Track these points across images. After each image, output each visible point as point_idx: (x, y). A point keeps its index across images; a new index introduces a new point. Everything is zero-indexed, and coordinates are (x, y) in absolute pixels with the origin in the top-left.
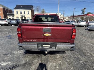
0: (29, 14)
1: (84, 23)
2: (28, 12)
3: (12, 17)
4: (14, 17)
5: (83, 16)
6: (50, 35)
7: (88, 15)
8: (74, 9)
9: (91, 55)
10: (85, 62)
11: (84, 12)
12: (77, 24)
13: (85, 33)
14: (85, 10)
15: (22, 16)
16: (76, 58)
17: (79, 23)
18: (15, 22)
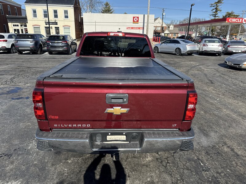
0: (66, 17)
1: (215, 46)
2: (66, 12)
3: (21, 26)
4: (26, 26)
5: (214, 24)
6: (125, 110)
7: (229, 21)
8: (192, 5)
9: (232, 150)
10: (215, 175)
11: (216, 11)
12: (197, 49)
13: (218, 77)
14: (220, 7)
15: (49, 23)
16: (195, 161)
17: (204, 45)
18: (29, 43)
